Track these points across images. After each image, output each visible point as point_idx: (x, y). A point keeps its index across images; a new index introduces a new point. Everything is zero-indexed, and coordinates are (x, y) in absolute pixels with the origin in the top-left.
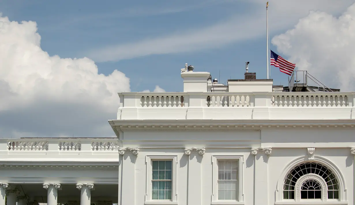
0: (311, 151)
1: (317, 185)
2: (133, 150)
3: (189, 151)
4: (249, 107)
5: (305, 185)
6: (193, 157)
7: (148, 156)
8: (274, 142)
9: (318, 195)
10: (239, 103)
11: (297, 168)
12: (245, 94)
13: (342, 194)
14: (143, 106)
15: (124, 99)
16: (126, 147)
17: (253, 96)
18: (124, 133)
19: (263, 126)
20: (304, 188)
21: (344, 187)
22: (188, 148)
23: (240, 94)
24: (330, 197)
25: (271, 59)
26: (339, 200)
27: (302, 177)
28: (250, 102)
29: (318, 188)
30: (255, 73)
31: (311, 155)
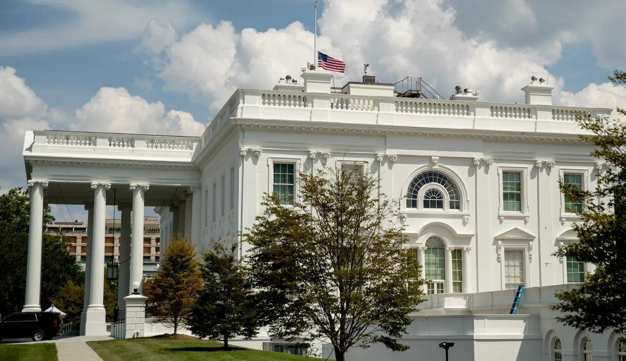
0: (435, 160)
1: (439, 195)
2: (255, 151)
3: (314, 155)
4: (373, 111)
5: (428, 194)
6: (318, 161)
7: (270, 158)
8: (399, 149)
9: (440, 205)
10: (368, 107)
11: (420, 177)
12: (369, 98)
13: (464, 204)
14: (264, 105)
15: (245, 96)
16: (248, 148)
17: (377, 101)
18: (245, 132)
19: (390, 132)
20: (427, 198)
21: (467, 198)
22: (313, 151)
23: (364, 98)
24: (452, 207)
25: (319, 60)
26: (461, 211)
27: (425, 185)
28: (374, 106)
29: (440, 198)
30: (374, 77)
31: (434, 164)
